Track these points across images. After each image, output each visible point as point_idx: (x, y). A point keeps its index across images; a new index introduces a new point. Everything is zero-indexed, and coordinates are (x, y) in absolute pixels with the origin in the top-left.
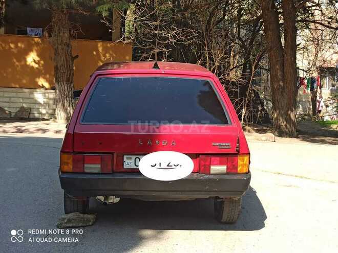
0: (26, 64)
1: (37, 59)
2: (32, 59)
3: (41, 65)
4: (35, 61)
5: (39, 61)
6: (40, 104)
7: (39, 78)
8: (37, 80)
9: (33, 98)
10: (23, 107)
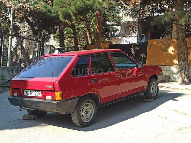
0: (168, 53)
1: (174, 50)
2: (171, 50)
3: (175, 53)
4: (172, 51)
5: (174, 51)
6: (174, 73)
7: (174, 59)
8: (173, 60)
9: (171, 71)
10: (166, 75)
